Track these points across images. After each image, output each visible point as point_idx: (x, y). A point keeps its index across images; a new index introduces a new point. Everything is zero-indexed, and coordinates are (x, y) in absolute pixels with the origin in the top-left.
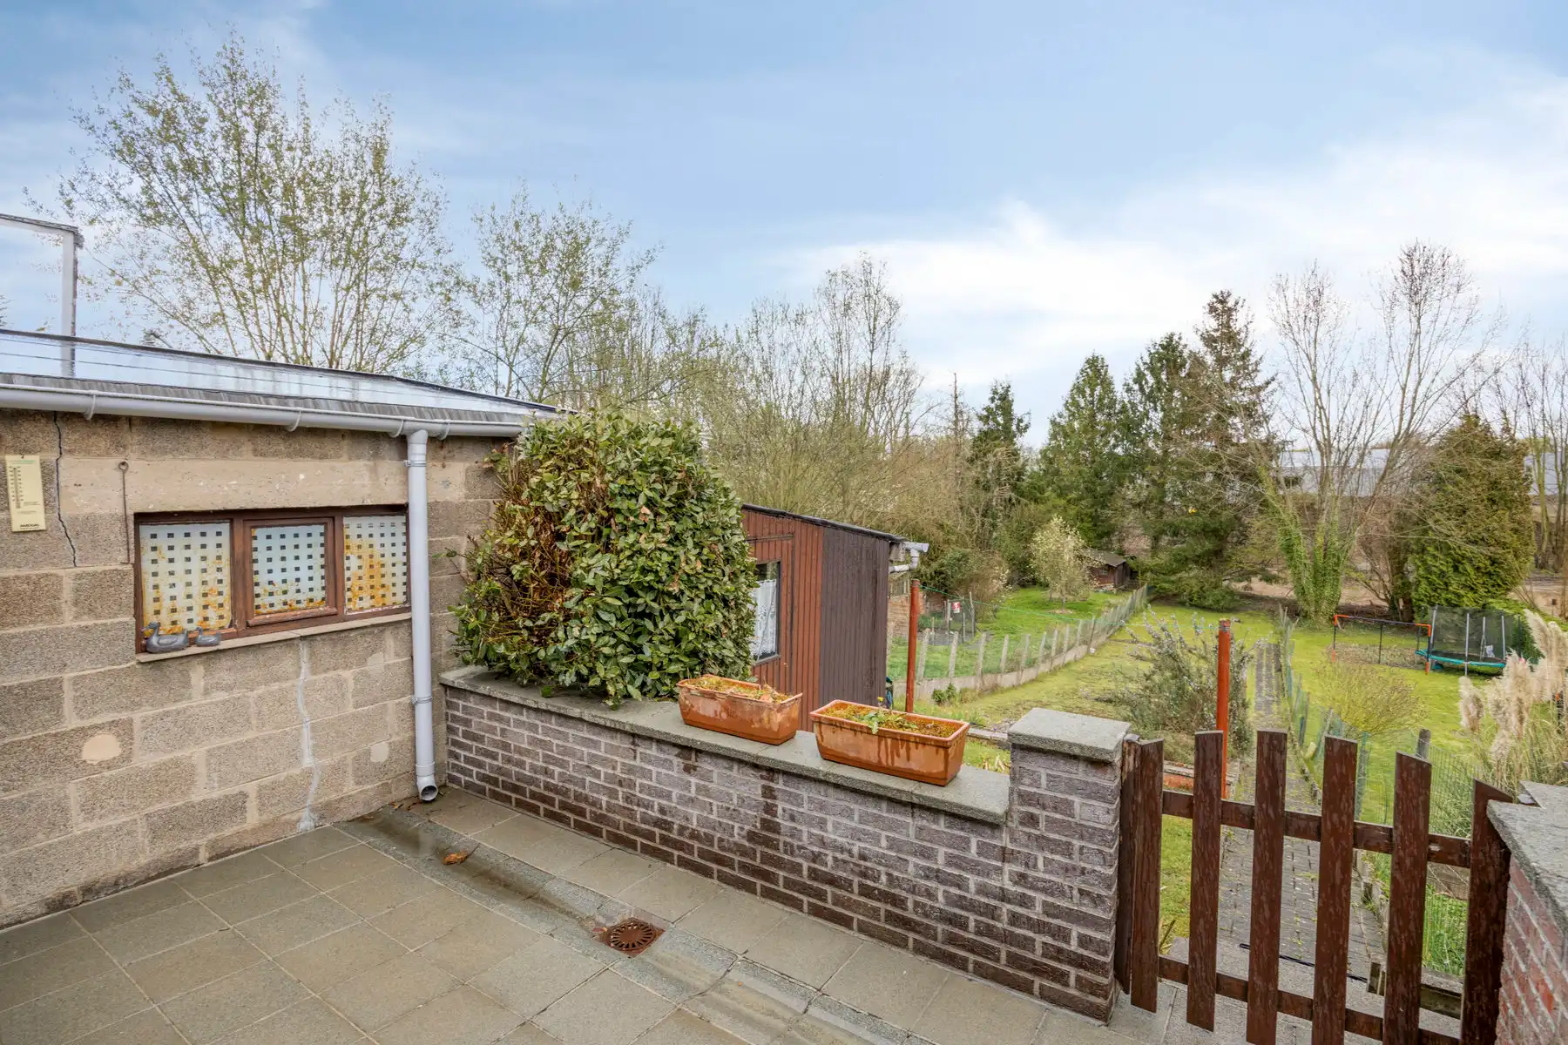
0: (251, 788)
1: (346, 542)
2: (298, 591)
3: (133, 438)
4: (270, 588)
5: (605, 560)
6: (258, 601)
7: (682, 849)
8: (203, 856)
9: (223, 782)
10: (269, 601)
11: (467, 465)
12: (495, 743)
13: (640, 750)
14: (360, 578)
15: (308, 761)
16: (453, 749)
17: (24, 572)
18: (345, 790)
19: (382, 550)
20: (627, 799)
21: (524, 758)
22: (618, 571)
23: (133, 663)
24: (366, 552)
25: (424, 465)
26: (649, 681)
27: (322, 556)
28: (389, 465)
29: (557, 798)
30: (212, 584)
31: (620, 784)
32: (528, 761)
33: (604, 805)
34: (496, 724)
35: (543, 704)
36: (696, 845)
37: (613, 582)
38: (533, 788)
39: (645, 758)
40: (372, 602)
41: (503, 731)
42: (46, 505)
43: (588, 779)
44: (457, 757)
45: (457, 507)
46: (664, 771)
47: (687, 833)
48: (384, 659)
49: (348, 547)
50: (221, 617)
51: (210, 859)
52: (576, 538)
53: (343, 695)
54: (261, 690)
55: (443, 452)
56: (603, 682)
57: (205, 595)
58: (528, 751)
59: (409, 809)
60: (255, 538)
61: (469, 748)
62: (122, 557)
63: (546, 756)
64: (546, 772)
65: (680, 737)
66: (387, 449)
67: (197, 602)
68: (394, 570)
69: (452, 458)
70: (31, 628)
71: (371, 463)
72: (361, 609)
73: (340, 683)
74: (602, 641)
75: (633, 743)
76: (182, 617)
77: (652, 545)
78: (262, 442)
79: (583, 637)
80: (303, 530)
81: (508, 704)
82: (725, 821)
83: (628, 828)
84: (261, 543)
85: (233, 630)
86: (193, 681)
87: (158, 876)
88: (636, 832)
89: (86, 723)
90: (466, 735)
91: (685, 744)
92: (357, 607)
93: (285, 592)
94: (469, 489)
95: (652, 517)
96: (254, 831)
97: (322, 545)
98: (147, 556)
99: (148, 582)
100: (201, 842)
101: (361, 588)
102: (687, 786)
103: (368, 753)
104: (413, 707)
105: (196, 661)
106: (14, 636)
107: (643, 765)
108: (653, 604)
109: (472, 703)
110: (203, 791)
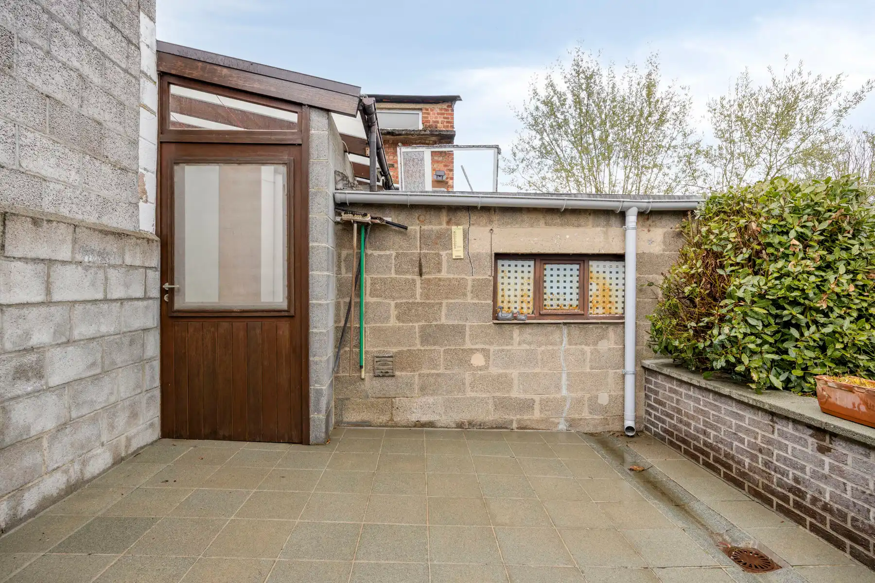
0: (537, 398)
1: (591, 275)
2: (565, 300)
3: (495, 218)
4: (551, 296)
5: (755, 280)
6: (545, 303)
7: (815, 518)
8: (515, 425)
9: (525, 391)
10: (551, 303)
11: (665, 230)
12: (673, 409)
13: (777, 427)
14: (597, 296)
15: (564, 392)
16: (648, 409)
17: (456, 276)
18: (583, 415)
19: (610, 281)
20: (766, 464)
21: (691, 421)
22: (766, 287)
23: (492, 323)
24: (601, 281)
25: (636, 229)
26: (793, 378)
27: (577, 282)
28: (615, 230)
29: (712, 453)
30: (526, 291)
31: (760, 451)
32: (693, 423)
33: (747, 464)
34: (673, 395)
35: (703, 383)
36: (828, 517)
37: (762, 296)
38: (695, 443)
39: (782, 434)
40: (603, 311)
41: (678, 400)
42: (464, 248)
43: (735, 443)
44: (650, 414)
45: (657, 257)
46: (799, 447)
47: (820, 504)
48: (608, 344)
49: (591, 278)
50: (529, 308)
51: (517, 428)
52: (732, 265)
53: (584, 360)
54: (543, 348)
55: (649, 222)
56: (748, 370)
57: (522, 296)
58: (693, 416)
59: (618, 436)
60: (545, 269)
61: (656, 410)
62: (489, 273)
63: (704, 421)
64: (705, 433)
65: (813, 420)
66: (614, 221)
67: (519, 299)
68: (617, 293)
69: (656, 226)
70: (457, 301)
71: (604, 229)
72: (597, 314)
73: (583, 353)
74: (747, 339)
75: (772, 421)
76: (512, 306)
77: (799, 269)
78: (549, 218)
79: (733, 334)
80: (568, 267)
81: (681, 382)
82: (860, 503)
83: (766, 487)
84: (548, 272)
85: (533, 315)
86: (514, 337)
87: (497, 428)
88: (773, 492)
89: (473, 347)
90: (656, 401)
91: (818, 426)
92: (595, 312)
93: (558, 300)
94: (665, 245)
95: (801, 247)
96: (538, 421)
97: (578, 276)
98: (500, 275)
99: (500, 287)
100: (514, 418)
101: (597, 302)
102: (822, 464)
103: (597, 397)
104: (624, 376)
105: (515, 327)
106: (451, 303)
107: (780, 439)
108: (798, 316)
109: (660, 380)
110: (516, 393)
